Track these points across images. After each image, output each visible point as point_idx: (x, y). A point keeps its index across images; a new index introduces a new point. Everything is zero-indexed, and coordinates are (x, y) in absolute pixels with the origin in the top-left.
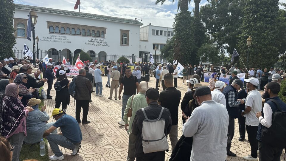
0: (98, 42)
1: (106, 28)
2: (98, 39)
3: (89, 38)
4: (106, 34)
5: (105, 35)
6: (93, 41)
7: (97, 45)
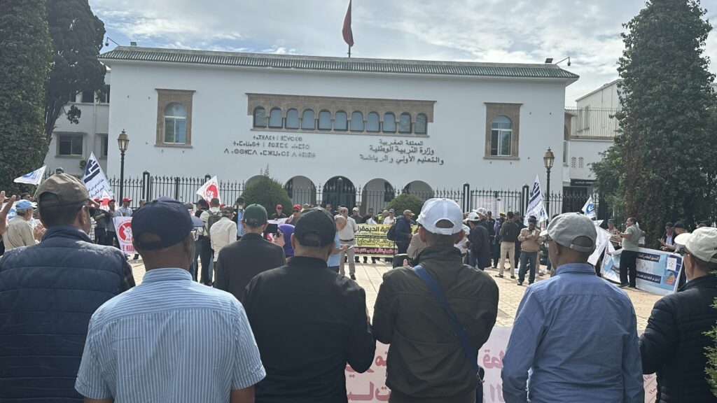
0: (402, 152)
1: (431, 104)
2: (404, 139)
3: (375, 141)
4: (432, 121)
5: (429, 124)
6: (386, 147)
7: (399, 162)
